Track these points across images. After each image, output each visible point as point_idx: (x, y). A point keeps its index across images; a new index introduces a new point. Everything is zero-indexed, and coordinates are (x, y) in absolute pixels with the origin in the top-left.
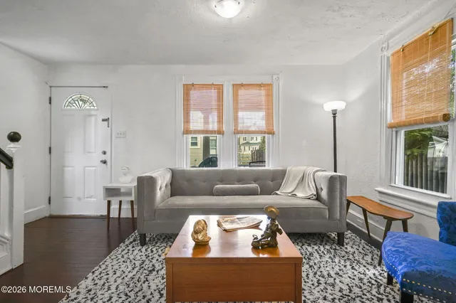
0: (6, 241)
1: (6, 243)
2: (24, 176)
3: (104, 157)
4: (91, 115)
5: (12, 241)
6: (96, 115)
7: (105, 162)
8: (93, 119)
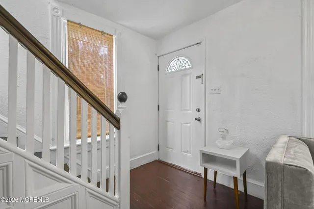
0: (115, 203)
1: (115, 205)
2: (129, 137)
3: (198, 115)
4: (186, 75)
5: (119, 203)
6: (190, 74)
7: (199, 120)
8: (188, 77)
